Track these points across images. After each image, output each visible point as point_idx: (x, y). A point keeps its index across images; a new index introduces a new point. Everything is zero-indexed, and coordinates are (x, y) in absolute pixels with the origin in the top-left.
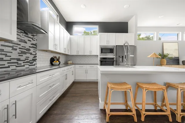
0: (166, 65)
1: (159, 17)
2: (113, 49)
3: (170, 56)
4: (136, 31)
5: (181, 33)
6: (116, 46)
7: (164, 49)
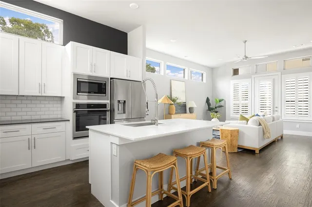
0: (176, 113)
1: (172, 41)
2: (105, 84)
3: (178, 101)
4: (144, 55)
5: (187, 68)
6: (111, 79)
7: (172, 89)
